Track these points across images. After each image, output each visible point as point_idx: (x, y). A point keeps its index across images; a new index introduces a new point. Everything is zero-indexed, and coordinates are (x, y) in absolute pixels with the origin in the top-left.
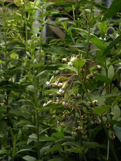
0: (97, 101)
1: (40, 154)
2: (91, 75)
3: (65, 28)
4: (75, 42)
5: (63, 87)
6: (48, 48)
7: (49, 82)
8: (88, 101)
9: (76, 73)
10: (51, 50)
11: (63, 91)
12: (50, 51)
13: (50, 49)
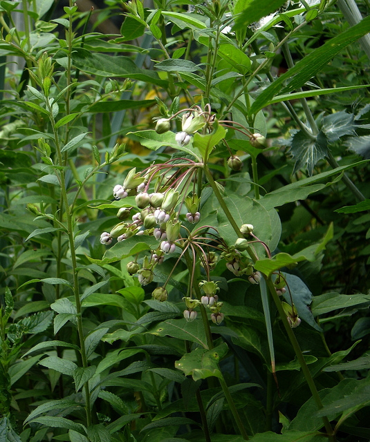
0: (250, 226)
1: (86, 350)
2: (236, 162)
3: (138, 16)
4: (171, 56)
5: (165, 205)
6: (87, 60)
7: (122, 185)
8: (223, 221)
9: (198, 162)
10: (94, 64)
11: (167, 216)
12: (91, 67)
13: (91, 62)
